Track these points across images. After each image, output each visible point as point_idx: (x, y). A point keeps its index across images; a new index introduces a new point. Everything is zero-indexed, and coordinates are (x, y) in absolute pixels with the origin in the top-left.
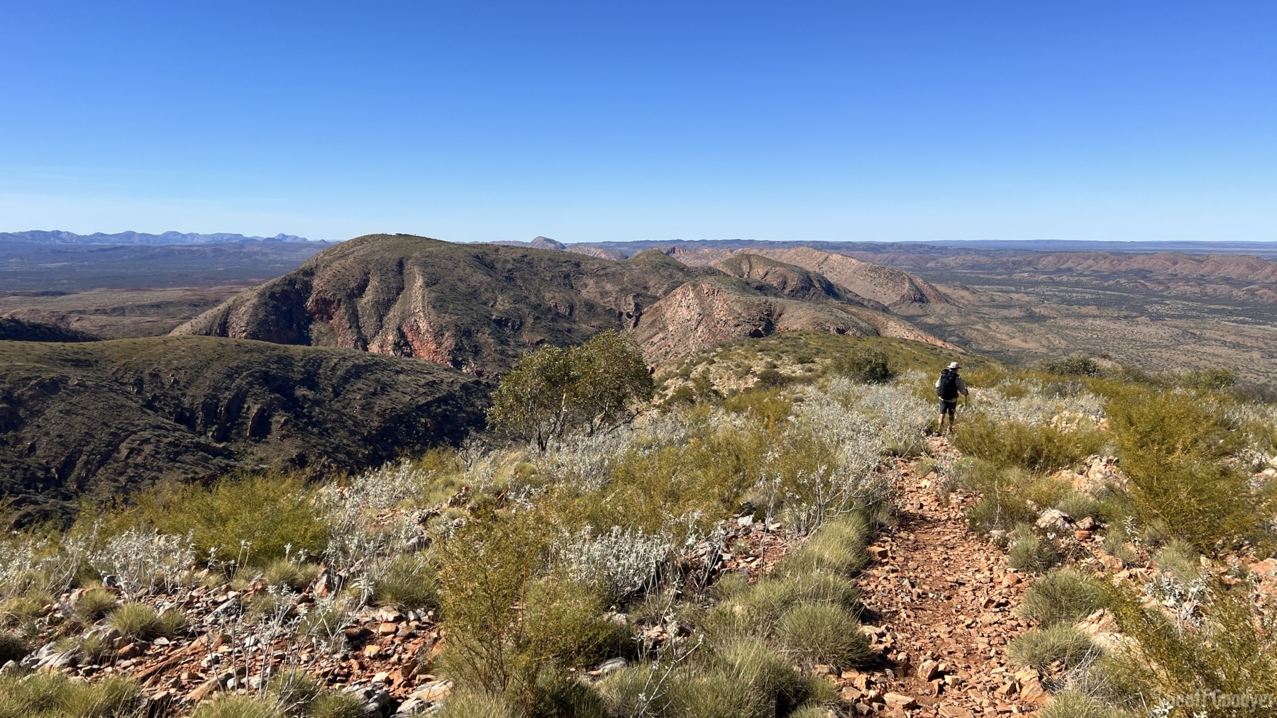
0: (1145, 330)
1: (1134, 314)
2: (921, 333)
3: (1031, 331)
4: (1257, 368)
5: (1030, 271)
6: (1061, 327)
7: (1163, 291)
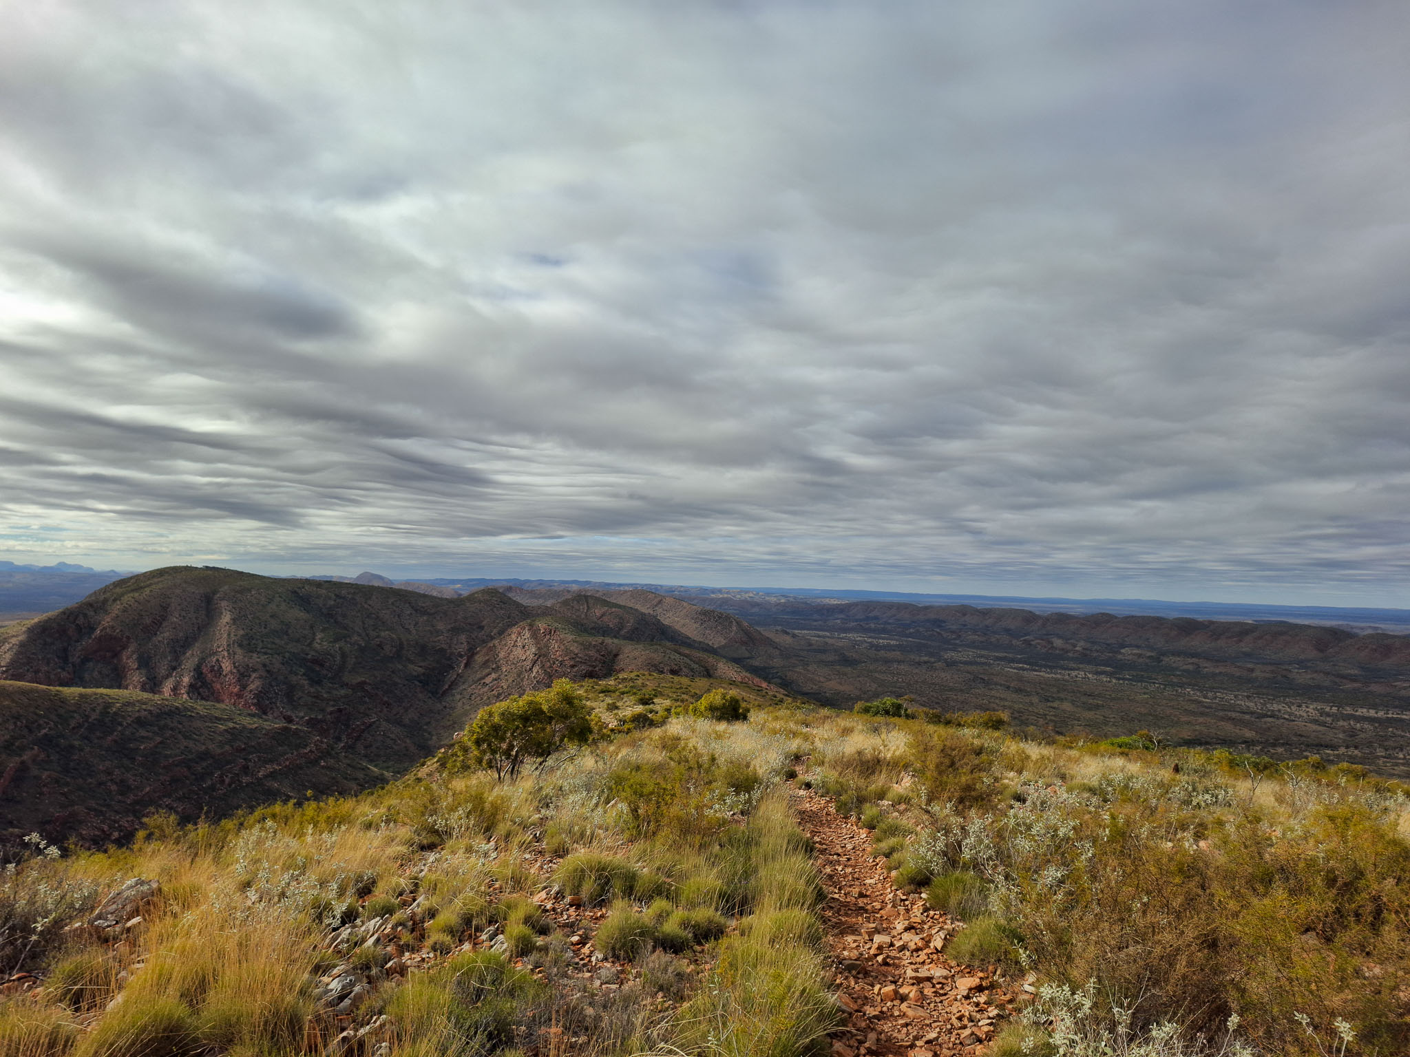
0: (943, 675)
1: (933, 660)
2: (748, 675)
3: (845, 674)
4: (1036, 711)
5: (842, 619)
6: (871, 671)
7: (955, 639)
